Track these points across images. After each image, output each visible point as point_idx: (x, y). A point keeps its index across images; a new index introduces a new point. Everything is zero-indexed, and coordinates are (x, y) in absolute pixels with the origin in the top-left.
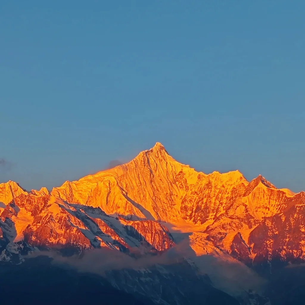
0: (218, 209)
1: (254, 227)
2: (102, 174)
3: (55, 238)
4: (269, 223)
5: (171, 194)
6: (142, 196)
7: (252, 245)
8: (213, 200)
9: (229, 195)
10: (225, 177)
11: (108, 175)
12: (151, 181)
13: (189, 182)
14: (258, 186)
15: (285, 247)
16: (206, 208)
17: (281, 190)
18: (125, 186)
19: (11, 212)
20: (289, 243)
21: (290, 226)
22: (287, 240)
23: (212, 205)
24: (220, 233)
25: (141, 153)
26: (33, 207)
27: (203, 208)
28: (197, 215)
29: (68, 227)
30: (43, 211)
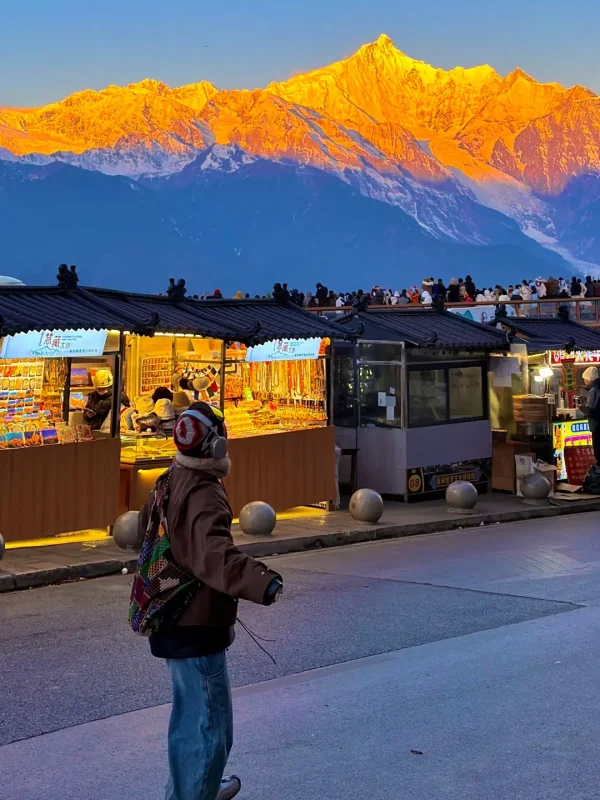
0: (464, 113)
1: (518, 132)
2: (316, 72)
3: (272, 142)
4: (540, 125)
5: (403, 97)
6: (367, 98)
7: (520, 153)
8: (458, 101)
9: (479, 95)
10: (471, 73)
11: (324, 74)
12: (378, 81)
13: (426, 81)
14: (518, 81)
15: (564, 154)
16: (450, 112)
17: (549, 84)
18: (345, 87)
19: (211, 112)
20: (570, 149)
21: (568, 127)
22: (567, 144)
23: (457, 107)
24: (476, 140)
25: (364, 47)
26: (239, 106)
27: (445, 112)
28: (438, 121)
29: (288, 128)
30: (254, 109)
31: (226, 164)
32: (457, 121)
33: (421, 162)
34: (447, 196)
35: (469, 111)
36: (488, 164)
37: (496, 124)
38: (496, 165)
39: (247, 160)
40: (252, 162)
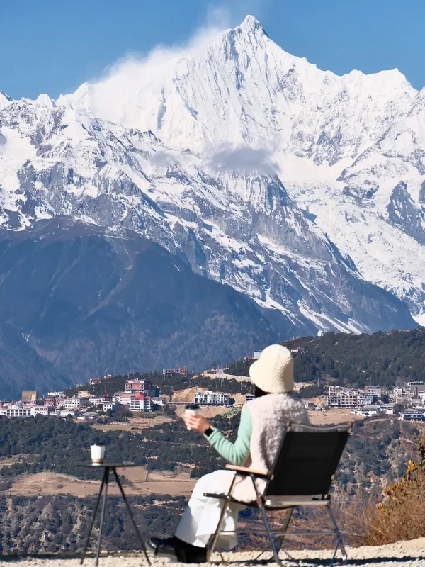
0: (361, 138)
3: (78, 185)
5: (274, 111)
6: (222, 113)
8: (351, 123)
9: (382, 113)
12: (238, 87)
13: (307, 89)
18: (191, 94)
23: (350, 131)
24: (368, 182)
26: (34, 128)
27: (332, 136)
28: (321, 150)
29: (100, 164)
30: (54, 136)
31: (14, 218)
32: (348, 150)
33: (284, 216)
34: (315, 267)
35: (366, 138)
36: (382, 218)
37: (399, 160)
38: (393, 220)
39: (42, 214)
40: (48, 217)
